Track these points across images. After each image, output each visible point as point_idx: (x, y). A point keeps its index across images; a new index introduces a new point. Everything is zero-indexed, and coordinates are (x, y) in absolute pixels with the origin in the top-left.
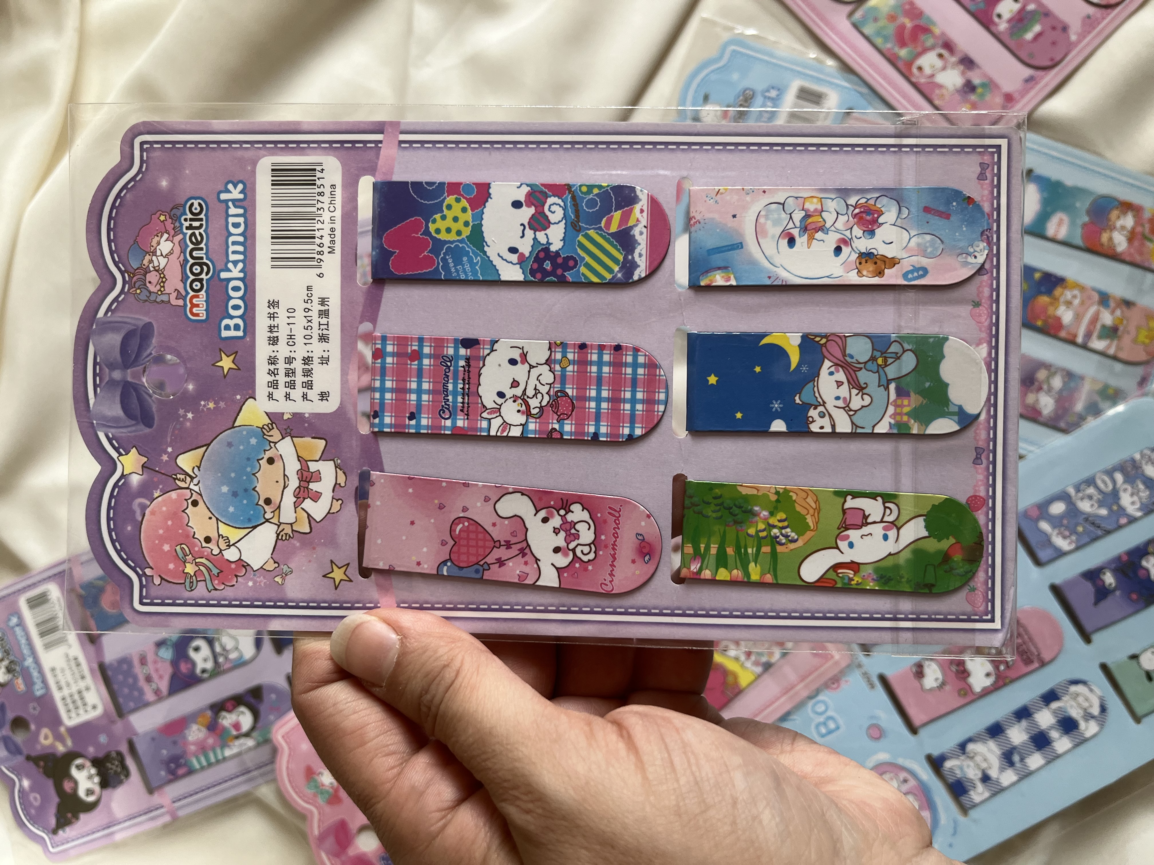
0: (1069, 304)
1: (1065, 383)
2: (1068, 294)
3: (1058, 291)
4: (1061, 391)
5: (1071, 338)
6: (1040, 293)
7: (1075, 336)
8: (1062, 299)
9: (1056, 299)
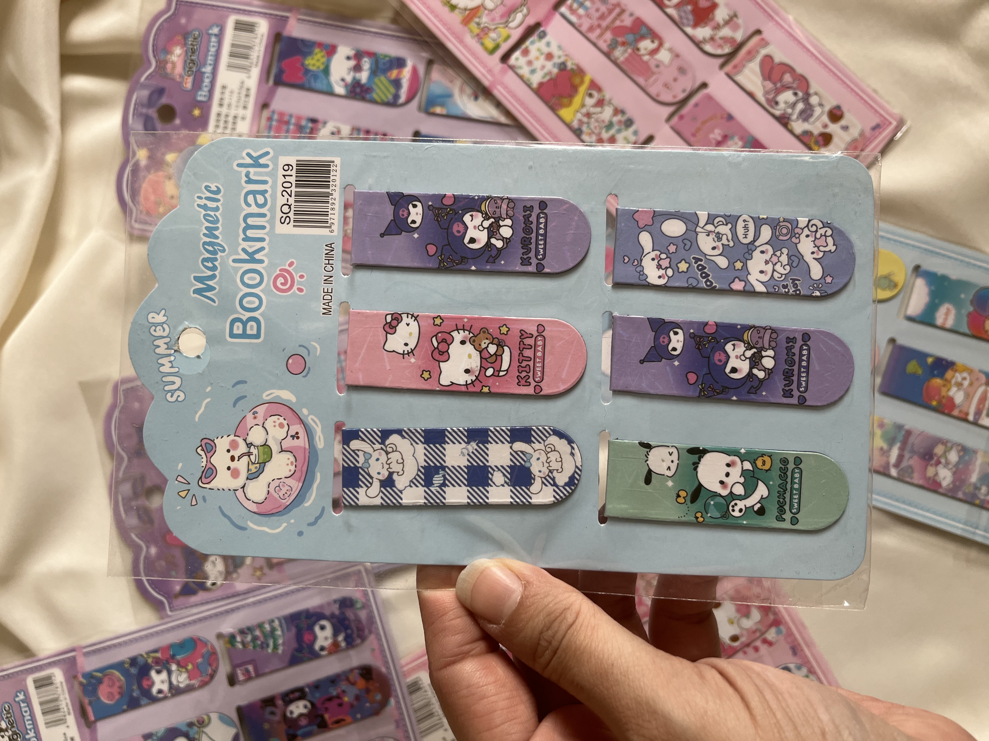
0: (959, 385)
1: (960, 457)
2: (958, 377)
3: (949, 374)
4: (958, 463)
5: (962, 415)
6: (934, 376)
7: (967, 414)
8: (953, 381)
9: (949, 381)
